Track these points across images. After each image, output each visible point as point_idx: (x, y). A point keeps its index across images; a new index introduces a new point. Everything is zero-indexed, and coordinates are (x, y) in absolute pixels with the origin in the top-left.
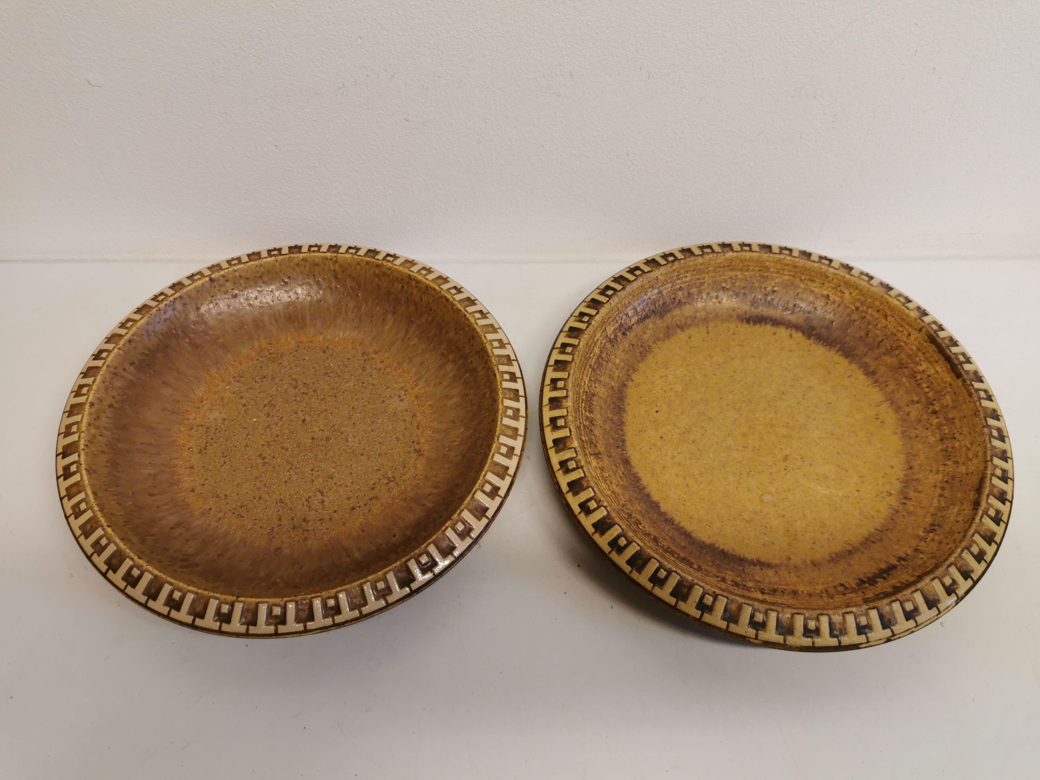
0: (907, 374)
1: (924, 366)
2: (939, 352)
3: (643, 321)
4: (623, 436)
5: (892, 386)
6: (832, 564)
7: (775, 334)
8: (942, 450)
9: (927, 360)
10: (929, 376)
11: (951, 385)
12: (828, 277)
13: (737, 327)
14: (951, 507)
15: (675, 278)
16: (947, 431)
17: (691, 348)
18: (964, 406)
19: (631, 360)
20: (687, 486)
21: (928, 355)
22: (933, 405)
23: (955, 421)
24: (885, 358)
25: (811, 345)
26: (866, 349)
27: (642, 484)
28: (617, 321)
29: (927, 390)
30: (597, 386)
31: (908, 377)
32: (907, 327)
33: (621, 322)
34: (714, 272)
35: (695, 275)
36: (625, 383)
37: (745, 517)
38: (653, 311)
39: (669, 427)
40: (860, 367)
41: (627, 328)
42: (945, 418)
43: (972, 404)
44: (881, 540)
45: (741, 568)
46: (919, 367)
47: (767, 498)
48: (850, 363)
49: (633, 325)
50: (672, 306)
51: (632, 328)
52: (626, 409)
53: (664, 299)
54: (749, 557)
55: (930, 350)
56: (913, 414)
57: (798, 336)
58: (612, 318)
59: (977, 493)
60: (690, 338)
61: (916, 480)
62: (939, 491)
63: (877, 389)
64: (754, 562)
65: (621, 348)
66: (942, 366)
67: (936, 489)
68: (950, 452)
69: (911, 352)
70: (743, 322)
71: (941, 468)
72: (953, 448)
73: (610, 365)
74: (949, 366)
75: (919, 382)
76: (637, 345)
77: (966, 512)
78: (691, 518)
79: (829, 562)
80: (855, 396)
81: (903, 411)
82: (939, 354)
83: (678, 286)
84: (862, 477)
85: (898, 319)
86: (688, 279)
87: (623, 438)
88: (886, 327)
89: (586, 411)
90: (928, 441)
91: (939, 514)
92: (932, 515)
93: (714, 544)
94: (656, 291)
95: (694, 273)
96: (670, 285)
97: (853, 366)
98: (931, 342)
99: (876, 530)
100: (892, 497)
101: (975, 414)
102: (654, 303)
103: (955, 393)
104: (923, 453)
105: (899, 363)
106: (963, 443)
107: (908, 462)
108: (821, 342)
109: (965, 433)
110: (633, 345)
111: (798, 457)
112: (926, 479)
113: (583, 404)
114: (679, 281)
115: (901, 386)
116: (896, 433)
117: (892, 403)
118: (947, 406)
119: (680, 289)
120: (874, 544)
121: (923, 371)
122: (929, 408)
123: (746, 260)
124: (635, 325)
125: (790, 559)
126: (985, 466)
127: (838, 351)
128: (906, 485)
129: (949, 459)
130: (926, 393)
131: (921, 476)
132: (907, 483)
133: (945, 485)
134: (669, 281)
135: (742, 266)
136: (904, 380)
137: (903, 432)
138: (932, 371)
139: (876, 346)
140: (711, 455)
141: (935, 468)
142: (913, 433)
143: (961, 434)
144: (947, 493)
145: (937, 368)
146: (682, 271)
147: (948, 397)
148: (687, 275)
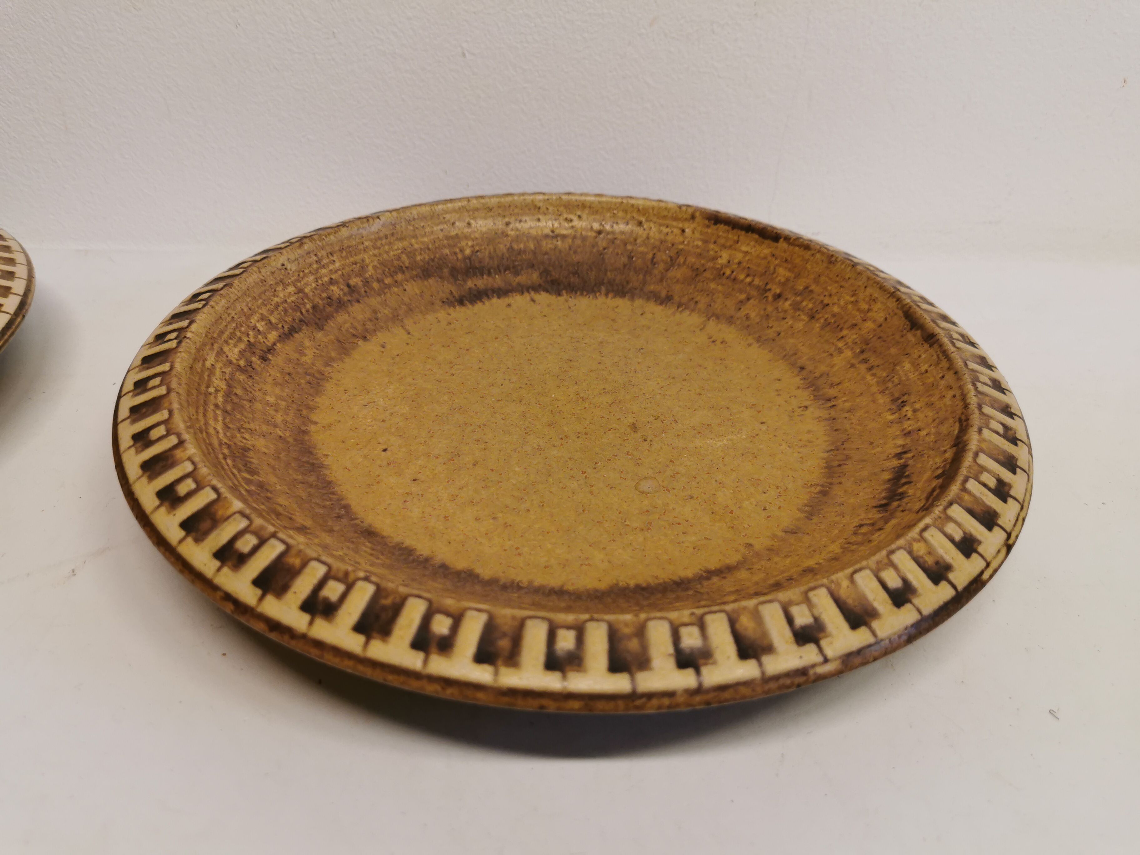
0: (712, 277)
1: (725, 256)
2: (733, 228)
3: (291, 338)
4: (342, 500)
5: (703, 301)
6: (815, 519)
7: (509, 305)
8: (822, 328)
9: (724, 247)
10: (740, 263)
11: (773, 255)
12: (539, 208)
13: (449, 315)
14: (898, 368)
15: (315, 266)
16: (810, 306)
17: (393, 359)
18: (809, 266)
19: (296, 395)
20: (506, 525)
21: (722, 241)
22: (770, 290)
23: (810, 289)
24: (672, 273)
25: (567, 301)
26: (641, 277)
27: (421, 555)
28: (240, 340)
29: (749, 280)
30: (247, 436)
31: (714, 279)
32: (675, 224)
33: (248, 341)
34: (375, 247)
35: (346, 257)
36: (303, 428)
37: (635, 525)
38: (301, 321)
39: (420, 462)
40: (648, 299)
41: (265, 349)
42: (796, 294)
43: (818, 256)
44: (848, 457)
45: (691, 592)
46: (720, 261)
47: (645, 486)
48: (632, 298)
49: (274, 344)
50: (329, 309)
51: (275, 349)
52: (325, 463)
53: (312, 301)
54: (689, 573)
55: (721, 233)
56: (753, 315)
57: (543, 297)
58: (227, 333)
59: (917, 330)
60: (383, 347)
61: (821, 376)
62: (863, 367)
63: (687, 312)
64: (702, 575)
65: (270, 380)
66: (747, 242)
67: (856, 368)
68: (835, 322)
69: (698, 250)
70: (454, 307)
71: (840, 344)
72: (834, 315)
73: (258, 406)
74: (757, 236)
75: (733, 277)
76: (298, 373)
77: (923, 356)
78: (546, 567)
79: (809, 518)
80: (666, 330)
81: (738, 319)
82: (735, 231)
83: (326, 279)
84: (753, 406)
85: (658, 221)
86: (337, 265)
87: (343, 502)
88: (648, 238)
89: (239, 470)
90: (796, 331)
91: (890, 385)
92: (882, 392)
93: (617, 585)
94: (291, 289)
95: (344, 254)
96: (312, 278)
97: (639, 302)
98: (715, 224)
99: (828, 452)
100: (811, 409)
101: (830, 262)
102: (297, 307)
103: (786, 261)
104: (803, 345)
105: (693, 271)
106: (842, 302)
107: (793, 365)
108: (578, 293)
109: (834, 291)
110: (289, 374)
111: (651, 419)
112: (833, 366)
113: (229, 461)
114: (324, 271)
115: (713, 294)
116: (750, 345)
117: (718, 317)
118: (788, 280)
119: (332, 282)
120: (843, 467)
121: (729, 262)
122: (766, 297)
123: (414, 219)
124: (278, 345)
125: (751, 545)
126: (895, 300)
127: (607, 295)
128: (814, 388)
129: (841, 330)
130: (750, 284)
131: (823, 368)
132: (813, 385)
133: (863, 356)
134: (306, 271)
135: (414, 230)
136: (713, 285)
137: (758, 340)
138: (739, 256)
139: (650, 266)
140: (517, 469)
141: (833, 349)
142: (771, 333)
143: (830, 295)
144: (874, 360)
145: (744, 248)
146: (322, 253)
147: (781, 271)
148: (335, 258)
